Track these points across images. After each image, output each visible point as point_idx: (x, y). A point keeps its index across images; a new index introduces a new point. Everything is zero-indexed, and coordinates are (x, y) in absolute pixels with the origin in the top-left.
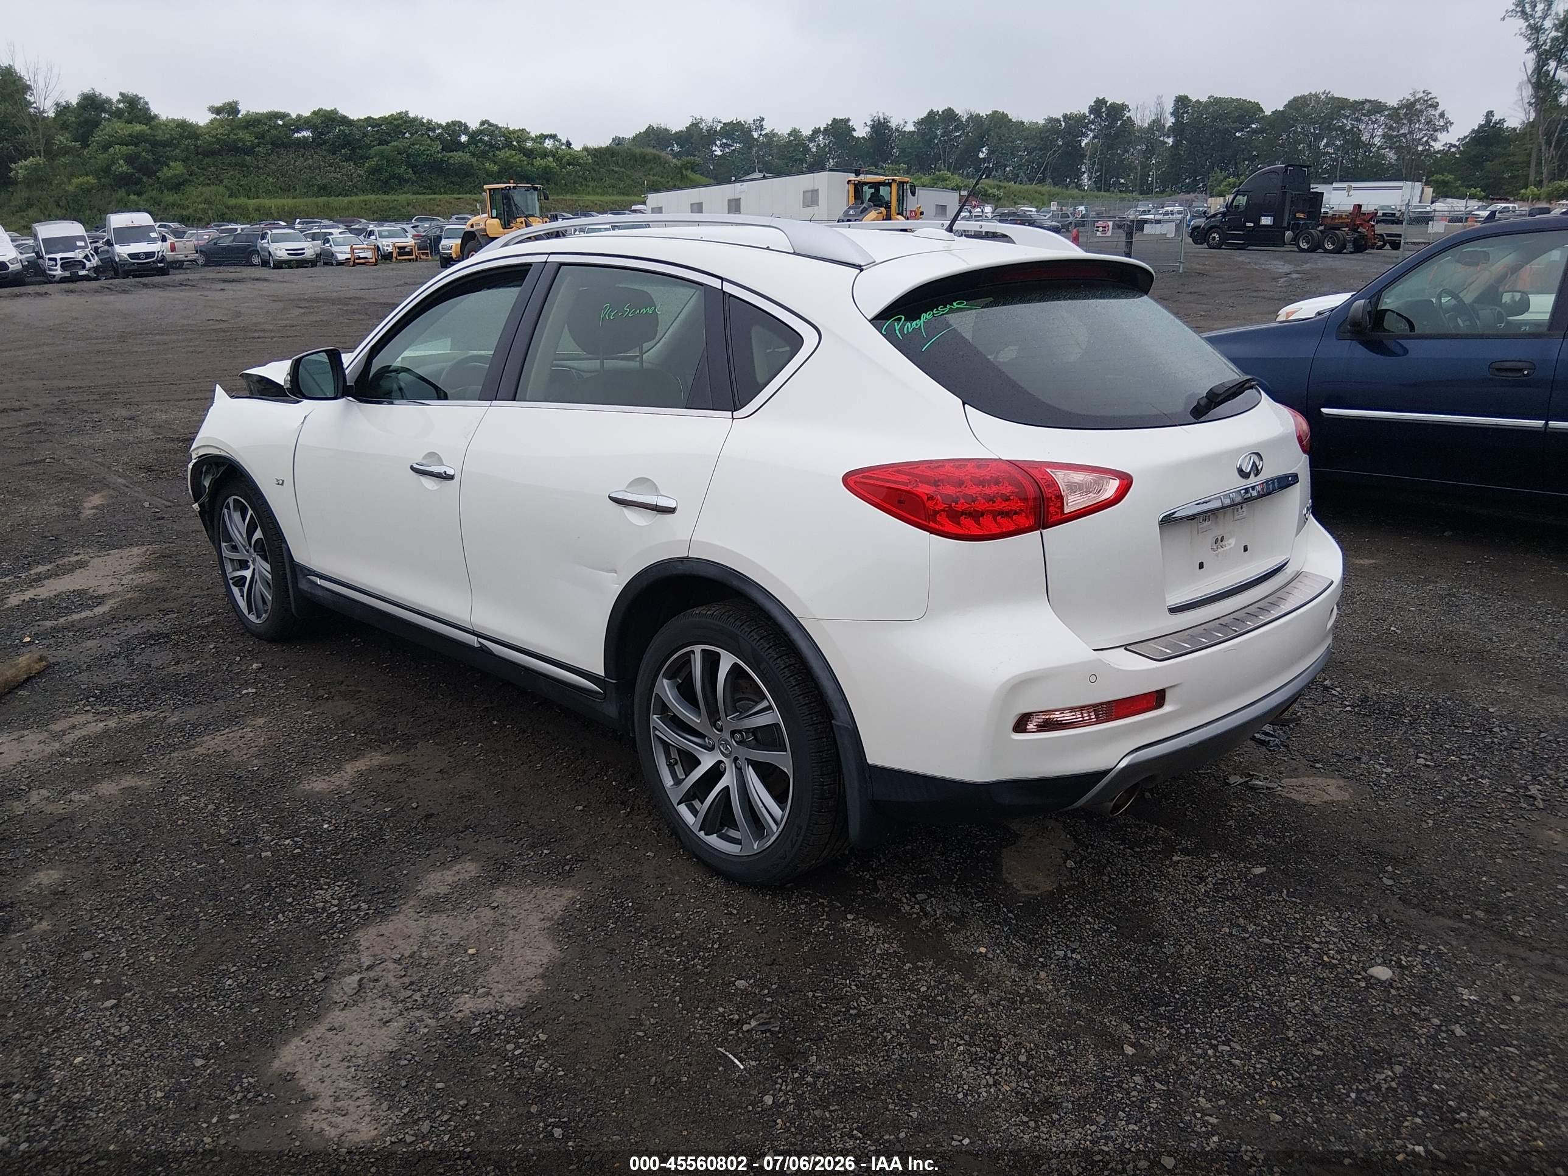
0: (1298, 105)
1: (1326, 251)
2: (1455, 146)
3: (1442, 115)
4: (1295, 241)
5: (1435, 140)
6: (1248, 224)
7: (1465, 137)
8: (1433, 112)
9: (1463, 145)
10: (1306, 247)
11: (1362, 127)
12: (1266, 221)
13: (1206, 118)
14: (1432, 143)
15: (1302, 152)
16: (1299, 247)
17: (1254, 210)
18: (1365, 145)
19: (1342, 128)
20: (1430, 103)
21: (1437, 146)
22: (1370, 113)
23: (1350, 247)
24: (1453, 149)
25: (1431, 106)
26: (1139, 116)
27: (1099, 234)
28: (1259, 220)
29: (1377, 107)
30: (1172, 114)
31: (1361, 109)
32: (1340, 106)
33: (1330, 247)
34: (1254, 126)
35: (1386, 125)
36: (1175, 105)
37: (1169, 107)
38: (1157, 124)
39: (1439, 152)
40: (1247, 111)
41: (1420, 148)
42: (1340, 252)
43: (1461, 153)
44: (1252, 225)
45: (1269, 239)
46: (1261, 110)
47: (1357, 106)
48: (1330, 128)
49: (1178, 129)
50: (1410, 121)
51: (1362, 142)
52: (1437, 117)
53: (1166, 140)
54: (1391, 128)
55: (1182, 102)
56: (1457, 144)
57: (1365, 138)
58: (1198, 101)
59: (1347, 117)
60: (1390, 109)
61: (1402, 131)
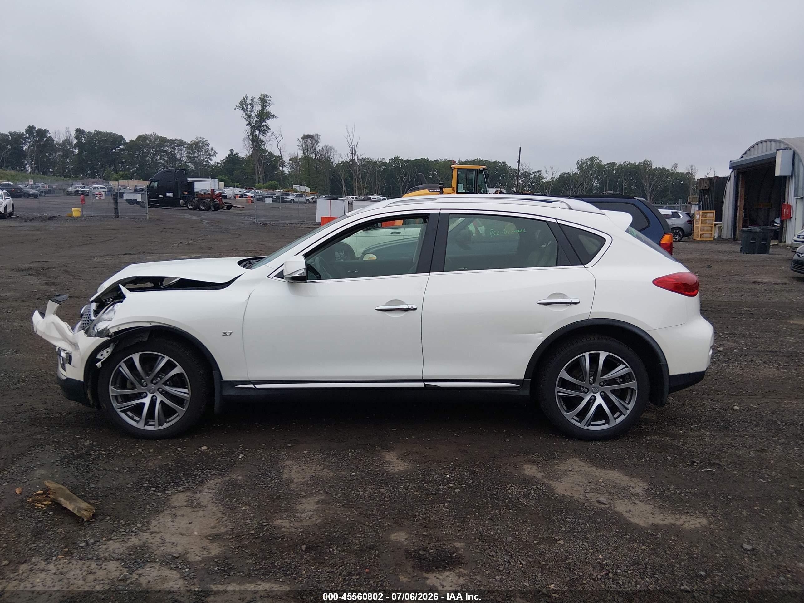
0: (142, 139)
1: (201, 210)
2: (219, 163)
3: (212, 149)
4: (185, 204)
5: (211, 160)
6: (160, 196)
7: (224, 160)
8: (208, 148)
9: (223, 163)
10: (191, 208)
11: (176, 152)
12: (169, 195)
13: (95, 141)
14: (210, 161)
15: (148, 161)
16: (188, 208)
17: (163, 189)
18: (179, 160)
19: (166, 151)
20: (205, 143)
21: (212, 163)
22: (179, 145)
23: (213, 208)
24: (219, 165)
25: (206, 144)
26: (57, 137)
27: (97, 198)
28: (166, 194)
29: (181, 143)
30: (75, 137)
31: (174, 143)
32: (164, 140)
33: (203, 208)
34: (121, 147)
35: (188, 152)
36: (76, 133)
37: (73, 134)
38: (67, 142)
39: (213, 166)
40: (117, 140)
41: (205, 163)
42: (208, 211)
43: (222, 167)
44: (162, 196)
45: (172, 203)
46: (124, 139)
47: (172, 141)
48: (160, 151)
49: (79, 145)
50: (198, 151)
51: (177, 159)
52: (210, 150)
53: (74, 150)
54: (190, 153)
55: (79, 132)
56: (221, 162)
57: (178, 157)
58: (89, 132)
59: (168, 147)
60: (188, 145)
61: (195, 155)
